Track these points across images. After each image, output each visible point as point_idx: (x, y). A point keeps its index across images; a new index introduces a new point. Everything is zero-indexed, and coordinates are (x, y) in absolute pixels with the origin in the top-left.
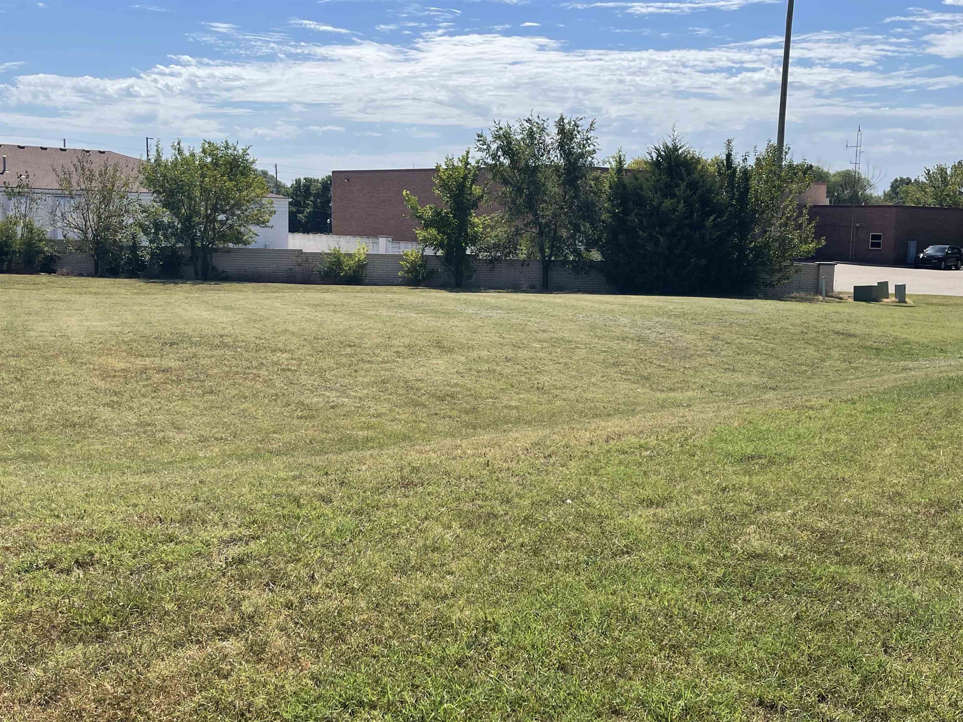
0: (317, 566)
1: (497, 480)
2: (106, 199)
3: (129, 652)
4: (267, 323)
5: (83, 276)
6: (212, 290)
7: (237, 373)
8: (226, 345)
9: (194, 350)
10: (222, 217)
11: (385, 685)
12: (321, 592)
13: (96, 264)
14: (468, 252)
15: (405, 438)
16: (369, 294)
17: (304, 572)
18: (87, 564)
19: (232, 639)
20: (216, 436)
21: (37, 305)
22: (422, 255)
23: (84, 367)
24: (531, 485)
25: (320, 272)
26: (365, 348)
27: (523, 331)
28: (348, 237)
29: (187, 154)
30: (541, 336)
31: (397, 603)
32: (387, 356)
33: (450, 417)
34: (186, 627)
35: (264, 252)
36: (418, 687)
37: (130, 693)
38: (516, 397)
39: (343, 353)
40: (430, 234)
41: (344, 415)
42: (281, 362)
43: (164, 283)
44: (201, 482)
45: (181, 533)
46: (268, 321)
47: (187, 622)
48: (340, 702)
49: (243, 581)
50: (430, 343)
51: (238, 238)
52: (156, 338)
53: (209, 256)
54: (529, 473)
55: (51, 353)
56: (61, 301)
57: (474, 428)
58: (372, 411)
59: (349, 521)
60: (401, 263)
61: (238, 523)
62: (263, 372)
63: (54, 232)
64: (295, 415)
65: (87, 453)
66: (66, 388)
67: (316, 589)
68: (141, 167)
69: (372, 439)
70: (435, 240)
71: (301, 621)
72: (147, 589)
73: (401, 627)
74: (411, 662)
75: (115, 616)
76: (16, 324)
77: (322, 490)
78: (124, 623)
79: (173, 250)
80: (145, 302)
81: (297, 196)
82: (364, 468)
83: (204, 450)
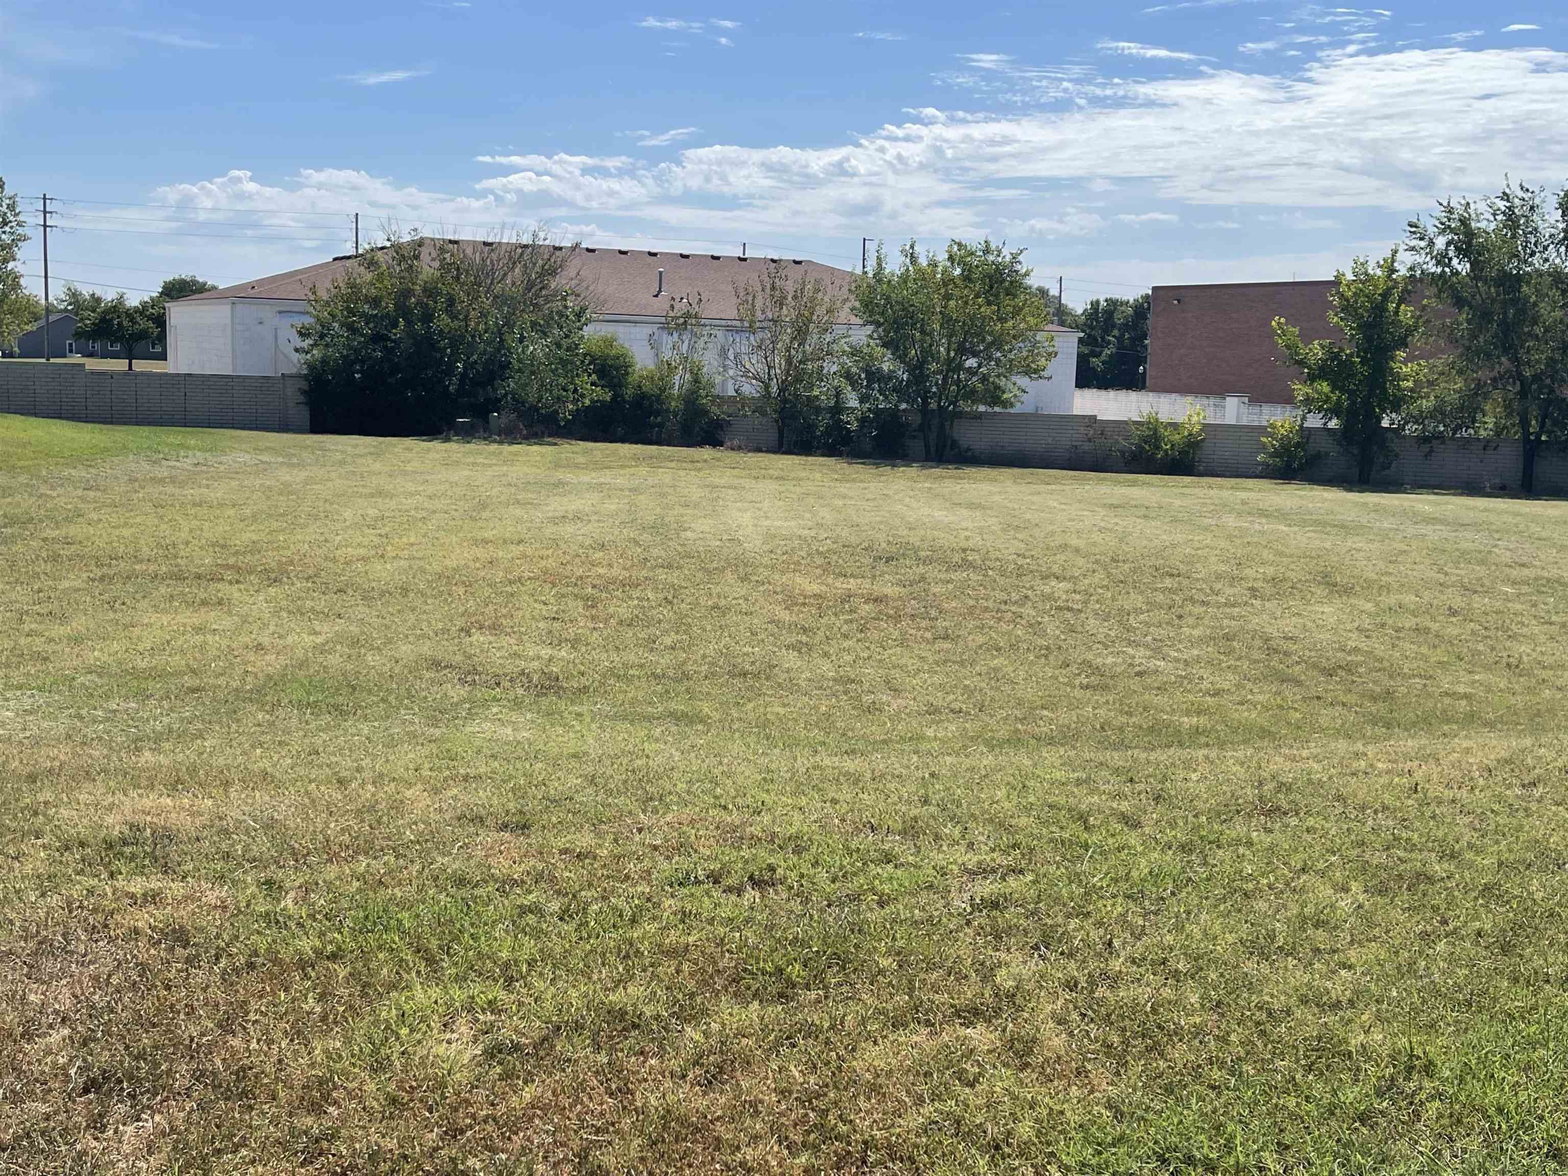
0: (1117, 930)
1: (1433, 817)
2: (801, 334)
3: (826, 1025)
4: (1036, 532)
5: (760, 451)
6: (950, 477)
7: (986, 609)
8: (972, 565)
9: (921, 569)
10: (972, 362)
11: (1232, 1137)
12: (1124, 970)
13: (781, 436)
14: (1385, 423)
15: (1264, 733)
16: (1206, 491)
17: (1095, 935)
18: (766, 883)
19: (981, 1027)
20: (952, 706)
21: (696, 494)
22: (1301, 426)
23: (761, 588)
24: (1496, 832)
25: (1123, 453)
26: (1198, 580)
27: (1482, 562)
28: (1174, 395)
29: (923, 262)
30: (1515, 573)
31: (1253, 1004)
32: (1234, 596)
33: (1344, 704)
34: (911, 997)
35: (1036, 418)
36: (1287, 1147)
37: (827, 1086)
38: (1466, 678)
39: (1160, 586)
40: (1317, 391)
41: (1159, 688)
42: (1056, 595)
43: (877, 465)
44: (932, 775)
45: (905, 851)
46: (1037, 530)
47: (912, 989)
48: (1155, 1153)
49: (997, 937)
50: (1312, 577)
51: (994, 396)
52: (866, 549)
53: (947, 424)
54: (1493, 811)
55: (715, 565)
56: (729, 487)
57: (1388, 726)
58: (1205, 685)
59: (1171, 860)
60: (1264, 439)
61: (991, 844)
62: (1028, 611)
63: (724, 382)
64: (1077, 682)
65: (763, 718)
66: (734, 618)
67: (1116, 965)
68: (854, 285)
69: (1205, 732)
70: (1326, 402)
71: (1090, 1013)
72: (852, 931)
73: (1259, 1043)
74: (1276, 1105)
75: (806, 966)
76: (667, 520)
77: (1124, 806)
78: (818, 979)
79: (894, 413)
80: (851, 494)
81: (1092, 328)
82: (1194, 776)
83: (934, 727)
